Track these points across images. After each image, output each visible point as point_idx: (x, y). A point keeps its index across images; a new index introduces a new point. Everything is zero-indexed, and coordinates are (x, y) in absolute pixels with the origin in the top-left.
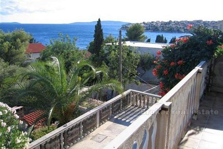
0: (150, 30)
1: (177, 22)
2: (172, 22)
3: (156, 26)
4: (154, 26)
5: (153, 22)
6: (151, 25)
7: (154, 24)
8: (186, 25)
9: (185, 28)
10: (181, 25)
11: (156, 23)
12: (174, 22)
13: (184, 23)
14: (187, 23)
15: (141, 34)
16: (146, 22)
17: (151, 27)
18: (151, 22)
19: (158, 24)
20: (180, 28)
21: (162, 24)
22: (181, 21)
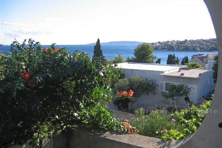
0: (165, 50)
1: (193, 40)
2: (187, 41)
3: (171, 45)
4: (170, 45)
5: (168, 42)
6: (166, 44)
7: (170, 43)
8: (202, 43)
9: (201, 47)
10: (197, 44)
11: (171, 42)
12: (190, 41)
13: (200, 41)
14: (203, 41)
15: (150, 54)
16: (162, 42)
17: (166, 47)
18: (166, 41)
19: (174, 44)
20: (196, 47)
21: (177, 43)
22: (197, 40)
